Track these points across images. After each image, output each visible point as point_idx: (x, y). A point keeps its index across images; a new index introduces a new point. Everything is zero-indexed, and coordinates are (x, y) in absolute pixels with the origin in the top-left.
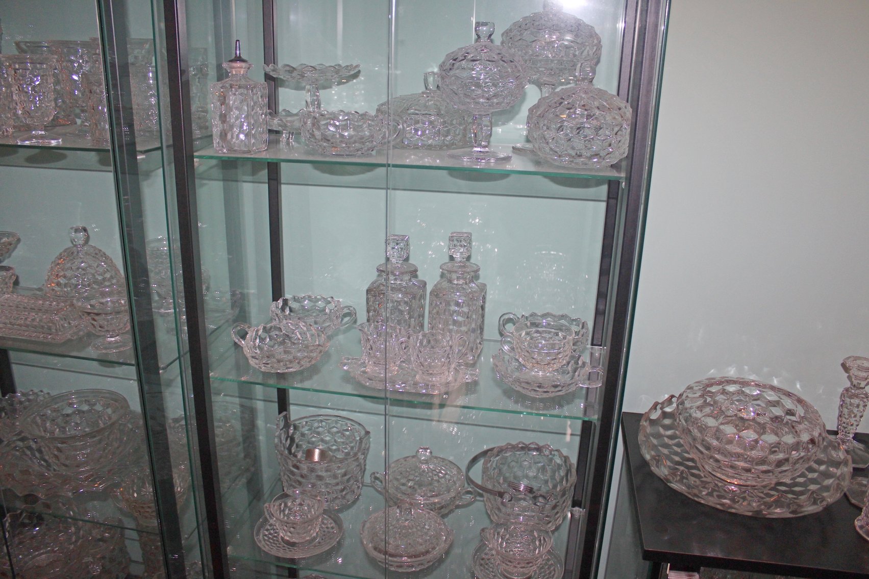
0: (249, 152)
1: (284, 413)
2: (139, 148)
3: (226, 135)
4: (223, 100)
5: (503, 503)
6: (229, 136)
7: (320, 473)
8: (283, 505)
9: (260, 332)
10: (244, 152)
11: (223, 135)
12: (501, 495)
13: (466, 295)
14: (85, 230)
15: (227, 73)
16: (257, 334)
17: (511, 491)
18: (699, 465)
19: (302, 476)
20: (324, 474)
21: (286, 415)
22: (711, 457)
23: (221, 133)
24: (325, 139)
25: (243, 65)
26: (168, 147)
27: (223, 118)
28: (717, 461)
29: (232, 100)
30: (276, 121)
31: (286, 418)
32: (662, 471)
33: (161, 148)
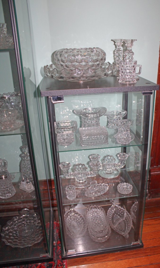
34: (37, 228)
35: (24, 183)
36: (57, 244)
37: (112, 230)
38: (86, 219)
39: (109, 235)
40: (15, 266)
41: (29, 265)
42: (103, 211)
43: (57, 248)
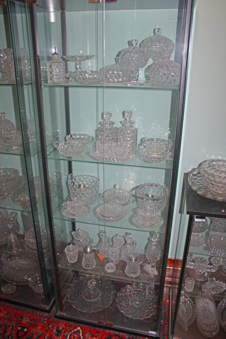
0: (59, 84)
1: (71, 174)
2: (24, 83)
3: (52, 79)
4: (51, 67)
5: (143, 202)
6: (53, 79)
7: (83, 193)
8: (71, 203)
9: (63, 144)
10: (58, 84)
11: (51, 79)
12: (142, 198)
13: (131, 131)
14: (4, 113)
15: (52, 58)
16: (62, 145)
17: (146, 197)
18: (208, 188)
19: (77, 194)
20: (84, 193)
21: (72, 175)
22: (211, 183)
23: (50, 78)
24: (84, 79)
25: (57, 55)
26: (34, 83)
27: (51, 73)
28: (213, 184)
29: (54, 67)
30: (68, 74)
31: (72, 176)
32: (195, 188)
33: (31, 83)
34: (148, 302)
35: (149, 266)
36: (164, 323)
37: (221, 327)
38: (195, 306)
39: (218, 331)
40: (125, 333)
41: (138, 336)
42: (214, 303)
43: (163, 327)
